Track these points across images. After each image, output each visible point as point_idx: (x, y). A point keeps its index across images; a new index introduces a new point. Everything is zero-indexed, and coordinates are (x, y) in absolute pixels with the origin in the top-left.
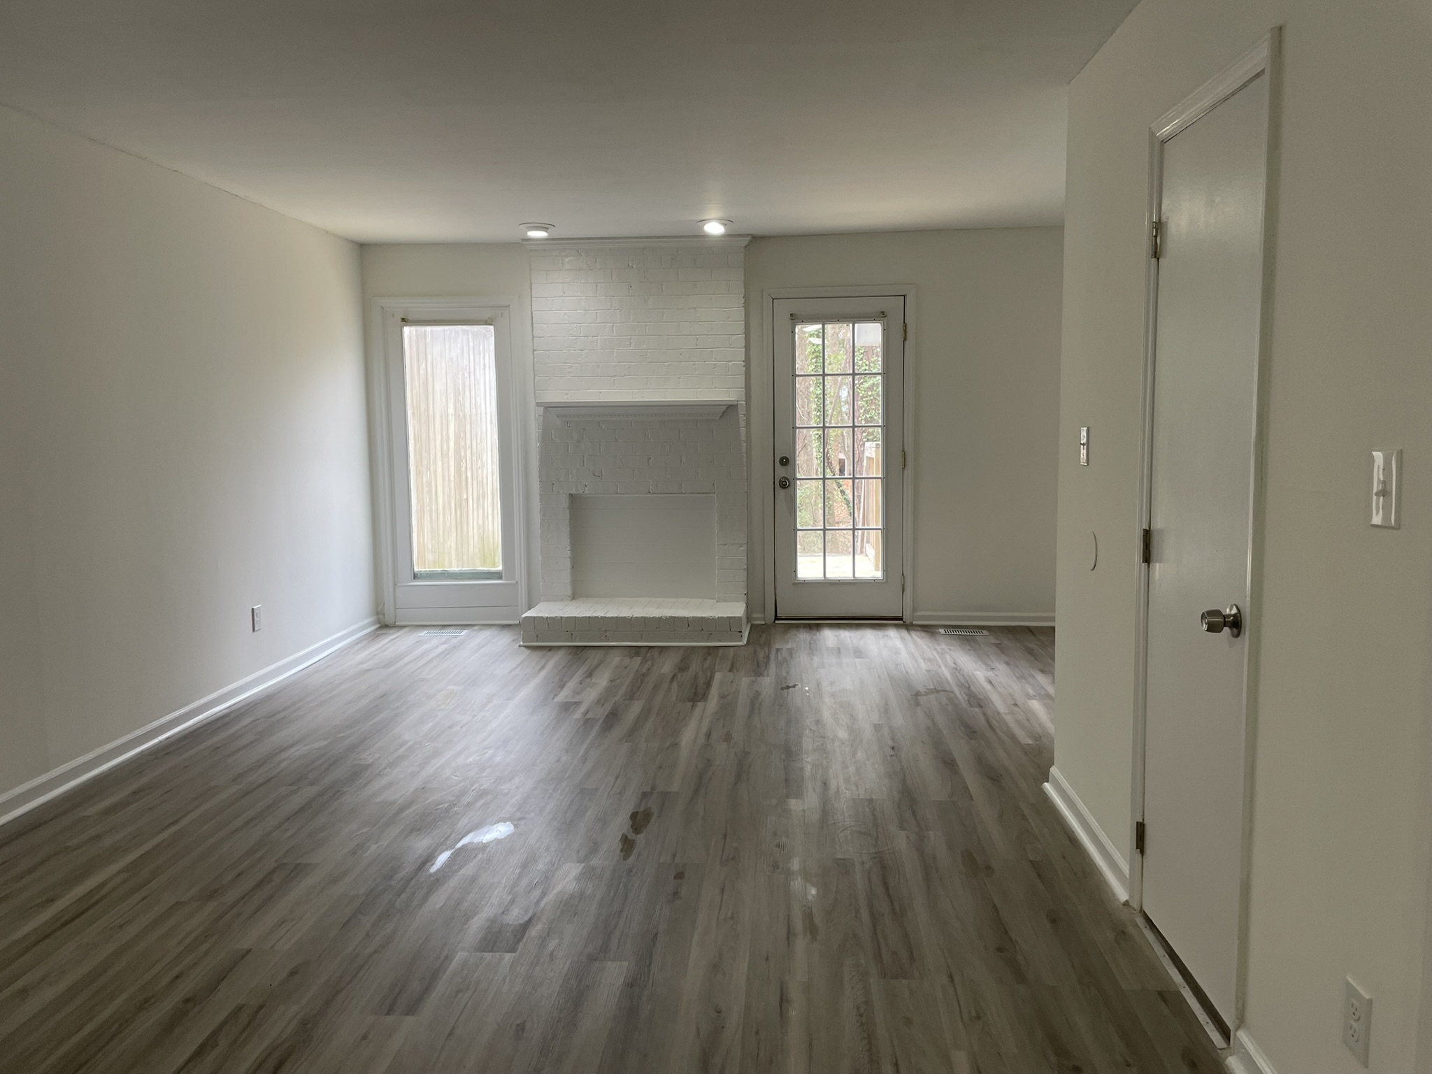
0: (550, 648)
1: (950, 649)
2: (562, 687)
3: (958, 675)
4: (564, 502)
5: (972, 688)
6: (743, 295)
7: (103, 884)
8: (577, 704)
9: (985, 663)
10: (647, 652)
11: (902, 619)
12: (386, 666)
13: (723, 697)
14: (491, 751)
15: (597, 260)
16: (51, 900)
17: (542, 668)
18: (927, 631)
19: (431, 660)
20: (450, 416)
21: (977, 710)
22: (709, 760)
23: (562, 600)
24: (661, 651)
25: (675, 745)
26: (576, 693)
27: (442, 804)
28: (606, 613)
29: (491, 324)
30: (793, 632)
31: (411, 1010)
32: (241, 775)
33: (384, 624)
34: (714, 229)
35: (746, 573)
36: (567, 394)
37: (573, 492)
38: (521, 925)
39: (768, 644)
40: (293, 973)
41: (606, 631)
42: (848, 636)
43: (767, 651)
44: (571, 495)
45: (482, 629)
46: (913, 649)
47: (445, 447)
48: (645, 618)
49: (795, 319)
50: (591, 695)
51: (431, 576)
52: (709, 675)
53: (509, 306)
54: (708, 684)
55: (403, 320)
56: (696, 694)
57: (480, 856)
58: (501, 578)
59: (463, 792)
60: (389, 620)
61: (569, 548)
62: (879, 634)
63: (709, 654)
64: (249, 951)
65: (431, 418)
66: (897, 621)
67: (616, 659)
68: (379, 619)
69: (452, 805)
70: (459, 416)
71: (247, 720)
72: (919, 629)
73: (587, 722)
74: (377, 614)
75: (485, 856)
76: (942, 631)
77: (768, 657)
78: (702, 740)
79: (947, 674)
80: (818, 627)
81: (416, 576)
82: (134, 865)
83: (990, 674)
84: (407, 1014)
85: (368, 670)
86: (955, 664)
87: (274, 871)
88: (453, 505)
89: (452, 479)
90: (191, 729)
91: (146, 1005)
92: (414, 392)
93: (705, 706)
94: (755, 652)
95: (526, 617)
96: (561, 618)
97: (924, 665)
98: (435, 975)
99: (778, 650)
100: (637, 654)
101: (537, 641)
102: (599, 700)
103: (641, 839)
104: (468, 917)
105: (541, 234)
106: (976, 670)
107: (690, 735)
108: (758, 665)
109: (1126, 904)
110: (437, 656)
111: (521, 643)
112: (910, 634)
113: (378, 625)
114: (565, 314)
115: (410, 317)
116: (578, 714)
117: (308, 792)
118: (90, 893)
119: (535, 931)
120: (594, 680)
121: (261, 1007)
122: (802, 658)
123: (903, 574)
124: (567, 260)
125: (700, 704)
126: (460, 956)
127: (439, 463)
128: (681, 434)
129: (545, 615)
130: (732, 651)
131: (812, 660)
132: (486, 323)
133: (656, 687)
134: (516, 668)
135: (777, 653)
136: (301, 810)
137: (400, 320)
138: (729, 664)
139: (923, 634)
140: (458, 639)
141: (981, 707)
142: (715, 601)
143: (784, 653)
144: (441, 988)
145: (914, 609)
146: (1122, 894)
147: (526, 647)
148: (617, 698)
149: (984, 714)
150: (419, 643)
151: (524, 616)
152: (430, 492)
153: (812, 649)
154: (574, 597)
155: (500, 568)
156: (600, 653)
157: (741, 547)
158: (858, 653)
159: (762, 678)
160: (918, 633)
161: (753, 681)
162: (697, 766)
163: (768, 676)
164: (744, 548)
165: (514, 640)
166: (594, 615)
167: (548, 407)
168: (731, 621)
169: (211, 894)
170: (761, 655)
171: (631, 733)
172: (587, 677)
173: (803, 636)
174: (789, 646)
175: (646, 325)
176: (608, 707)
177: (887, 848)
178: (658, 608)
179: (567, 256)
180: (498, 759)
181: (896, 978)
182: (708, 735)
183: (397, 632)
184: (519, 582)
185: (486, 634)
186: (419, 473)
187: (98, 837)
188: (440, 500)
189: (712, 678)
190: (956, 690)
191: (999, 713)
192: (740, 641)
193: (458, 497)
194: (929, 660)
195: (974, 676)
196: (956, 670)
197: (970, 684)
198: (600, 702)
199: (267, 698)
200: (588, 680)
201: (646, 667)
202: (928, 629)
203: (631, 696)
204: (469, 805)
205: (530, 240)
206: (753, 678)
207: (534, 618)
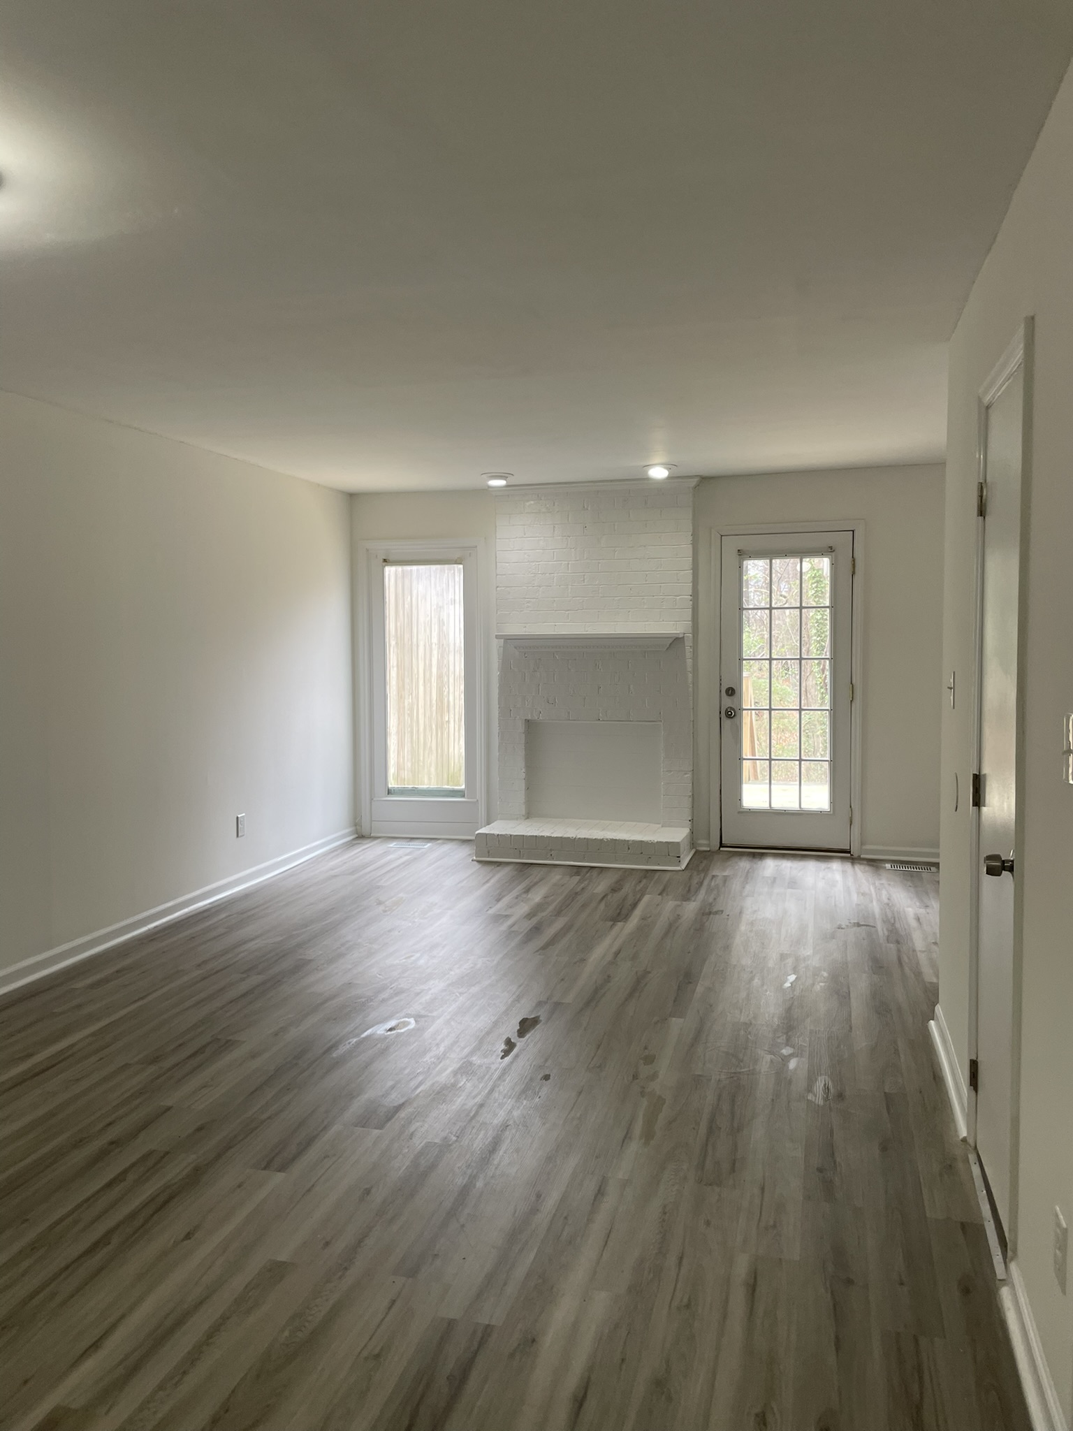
0: (499, 864)
1: (889, 885)
2: (498, 900)
3: (888, 910)
4: (521, 728)
5: (897, 925)
6: (690, 533)
7: (72, 1046)
8: (507, 916)
9: (921, 901)
10: (587, 872)
11: (849, 852)
12: (352, 873)
13: (644, 918)
14: (418, 955)
15: (556, 504)
16: (30, 1055)
17: (487, 882)
18: (873, 866)
19: (392, 870)
20: (434, 646)
21: (892, 946)
22: (609, 976)
23: (517, 819)
24: (601, 873)
25: (583, 960)
26: (510, 906)
27: (361, 998)
28: (552, 833)
29: (461, 564)
30: (736, 859)
31: (282, 1169)
32: (205, 962)
33: (361, 835)
34: (659, 473)
35: (690, 799)
36: (525, 627)
37: (529, 717)
38: (394, 1107)
39: (706, 870)
40: (200, 1129)
41: (551, 850)
42: (788, 867)
43: (702, 878)
44: (527, 721)
45: (444, 843)
46: (850, 880)
47: (428, 675)
48: (588, 839)
49: (743, 554)
50: (524, 909)
51: (403, 792)
52: (638, 896)
53: (476, 547)
54: (634, 905)
55: (385, 560)
56: (619, 914)
57: (379, 1045)
58: (464, 796)
59: (384, 988)
60: (365, 831)
61: (524, 770)
62: (822, 865)
63: (645, 877)
64: (169, 1109)
65: (415, 648)
66: (844, 854)
67: (556, 877)
68: (356, 829)
69: (370, 999)
70: (443, 645)
71: (223, 916)
72: (865, 862)
73: (510, 934)
74: (356, 825)
75: (383, 1045)
76: (888, 866)
77: (701, 884)
78: (609, 957)
79: (876, 908)
80: (762, 856)
81: (389, 792)
82: (101, 1031)
83: (922, 911)
84: (279, 1171)
85: (336, 876)
86: (889, 899)
87: (209, 1044)
88: (434, 727)
89: (434, 702)
90: (177, 920)
91: (81, 1143)
92: (399, 624)
93: (624, 926)
94: (691, 878)
95: (478, 834)
96: (511, 836)
97: (855, 898)
98: (309, 1142)
99: (714, 876)
100: (577, 874)
101: (488, 857)
102: (529, 914)
103: (520, 1043)
104: (351, 1096)
105: (502, 483)
106: (908, 907)
107: (600, 952)
108: (689, 891)
109: (964, 1140)
110: (398, 866)
111: (475, 858)
112: (854, 868)
113: (357, 836)
114: (525, 554)
115: (391, 558)
116: (504, 927)
117: (255, 979)
118: (62, 1051)
119: (403, 1114)
120: (529, 896)
121: (167, 1153)
122: (735, 885)
123: (851, 807)
124: (528, 504)
125: (620, 924)
126: (336, 1128)
127: (421, 688)
128: (630, 665)
129: (496, 832)
130: (668, 875)
131: (744, 888)
132: (456, 563)
133: (584, 906)
134: (463, 880)
135: (712, 879)
136: (244, 995)
137: (382, 560)
138: (661, 888)
139: (867, 868)
140: (421, 851)
141: (898, 942)
142: (660, 826)
143: (719, 881)
144: (313, 1154)
145: (862, 843)
146: (963, 1132)
147: (478, 862)
148: (544, 914)
149: (899, 951)
150: (386, 853)
151: (477, 832)
152: (411, 715)
153: (748, 877)
154: (529, 815)
155: (463, 787)
156: (545, 869)
157: (686, 774)
158: (793, 884)
159: (688, 903)
160: (862, 867)
161: (679, 906)
162: (596, 982)
163: (694, 901)
164: (689, 775)
165: (470, 855)
166: (541, 834)
167: (508, 639)
168: (670, 846)
169: (155, 1060)
170: (695, 881)
171: (544, 948)
172: (525, 892)
173: (744, 864)
174: (726, 874)
175: (599, 563)
176: (534, 921)
177: (748, 1069)
178: (603, 830)
179: (528, 501)
180: (422, 962)
181: (710, 1185)
182: (617, 954)
183: (370, 843)
184: (480, 802)
185: (447, 847)
186: (400, 697)
187: (79, 1006)
188: (421, 722)
189: (640, 900)
190: (879, 926)
191: (914, 951)
192: (678, 866)
193: (439, 718)
194: (863, 894)
195: (905, 912)
196: (889, 905)
197: (897, 919)
198: (530, 916)
199: (245, 896)
200: (524, 896)
201: (582, 885)
202: (874, 864)
203: (559, 912)
204: (384, 1001)
205: (489, 487)
206: (679, 903)
207: (487, 834)
